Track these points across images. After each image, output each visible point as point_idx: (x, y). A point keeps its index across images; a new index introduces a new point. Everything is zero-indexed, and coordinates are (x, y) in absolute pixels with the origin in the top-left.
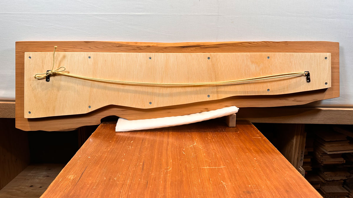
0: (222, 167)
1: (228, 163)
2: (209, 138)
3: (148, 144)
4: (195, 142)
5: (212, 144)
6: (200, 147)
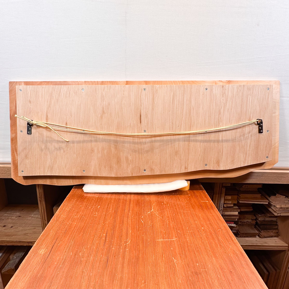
0: (174, 239)
1: (180, 234)
2: (165, 203)
3: (112, 209)
4: (153, 208)
5: (167, 210)
6: (157, 214)
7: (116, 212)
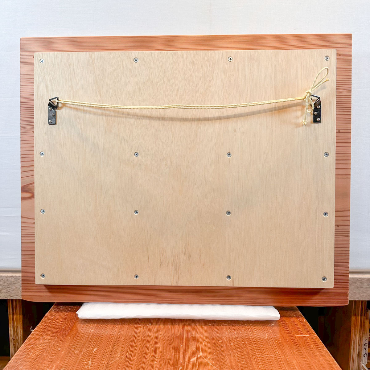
2: (225, 340)
3: (121, 355)
4: (201, 350)
5: (229, 355)
6: (209, 361)
7: (128, 359)
